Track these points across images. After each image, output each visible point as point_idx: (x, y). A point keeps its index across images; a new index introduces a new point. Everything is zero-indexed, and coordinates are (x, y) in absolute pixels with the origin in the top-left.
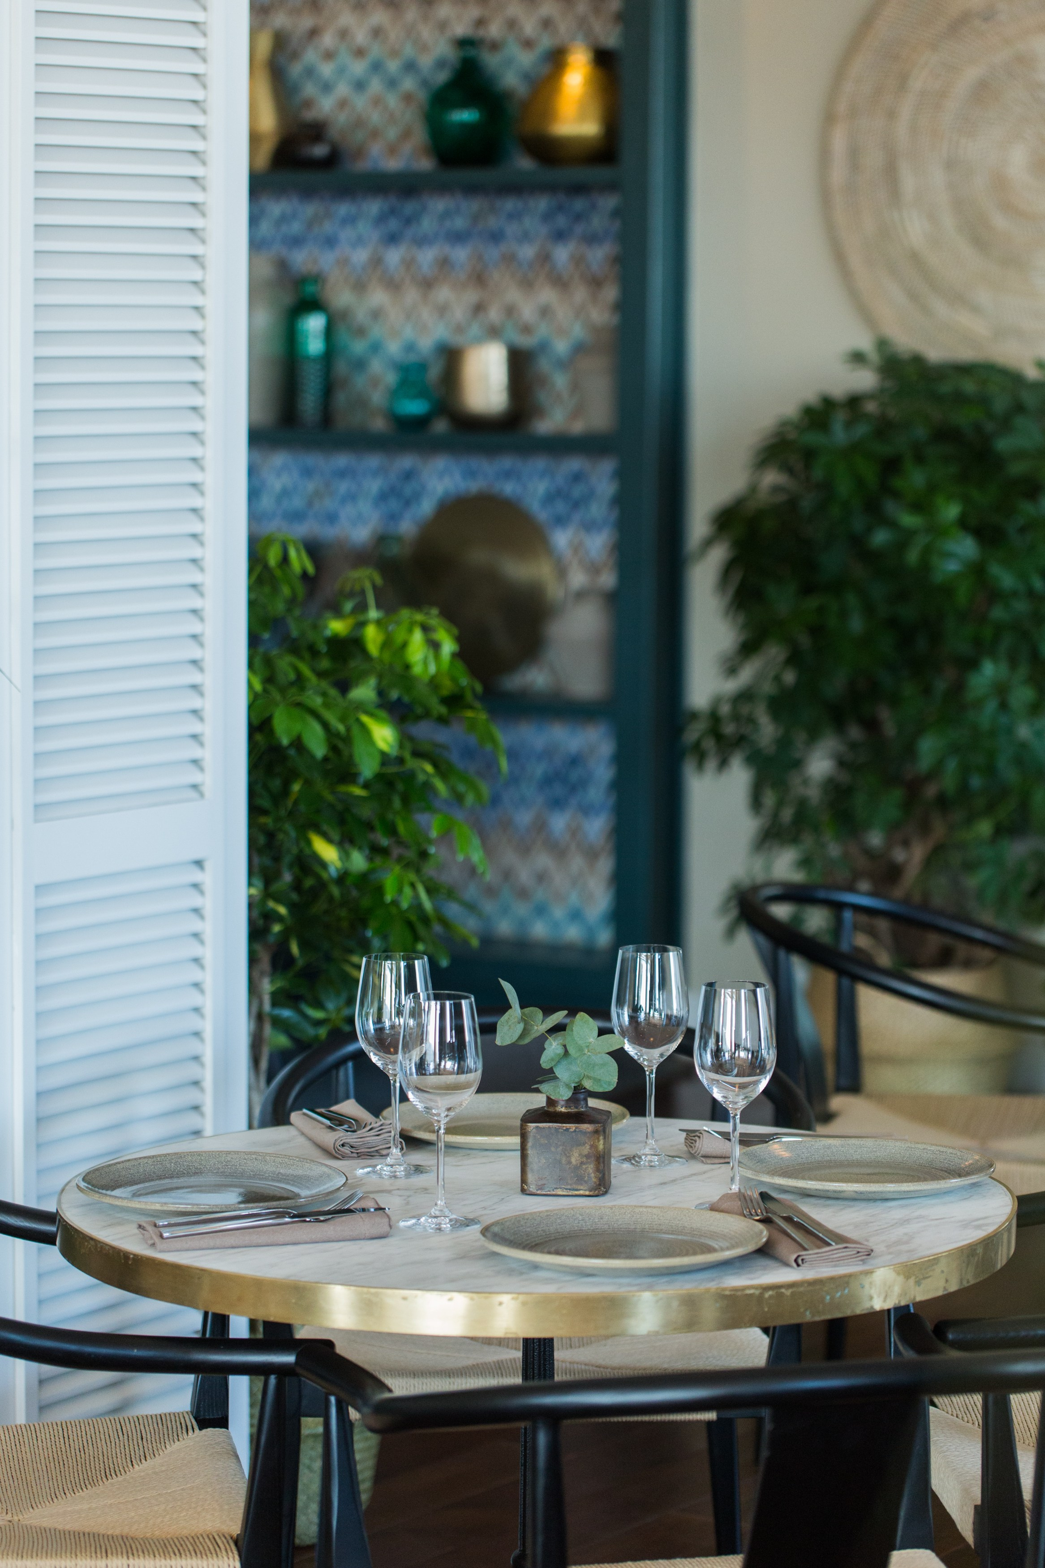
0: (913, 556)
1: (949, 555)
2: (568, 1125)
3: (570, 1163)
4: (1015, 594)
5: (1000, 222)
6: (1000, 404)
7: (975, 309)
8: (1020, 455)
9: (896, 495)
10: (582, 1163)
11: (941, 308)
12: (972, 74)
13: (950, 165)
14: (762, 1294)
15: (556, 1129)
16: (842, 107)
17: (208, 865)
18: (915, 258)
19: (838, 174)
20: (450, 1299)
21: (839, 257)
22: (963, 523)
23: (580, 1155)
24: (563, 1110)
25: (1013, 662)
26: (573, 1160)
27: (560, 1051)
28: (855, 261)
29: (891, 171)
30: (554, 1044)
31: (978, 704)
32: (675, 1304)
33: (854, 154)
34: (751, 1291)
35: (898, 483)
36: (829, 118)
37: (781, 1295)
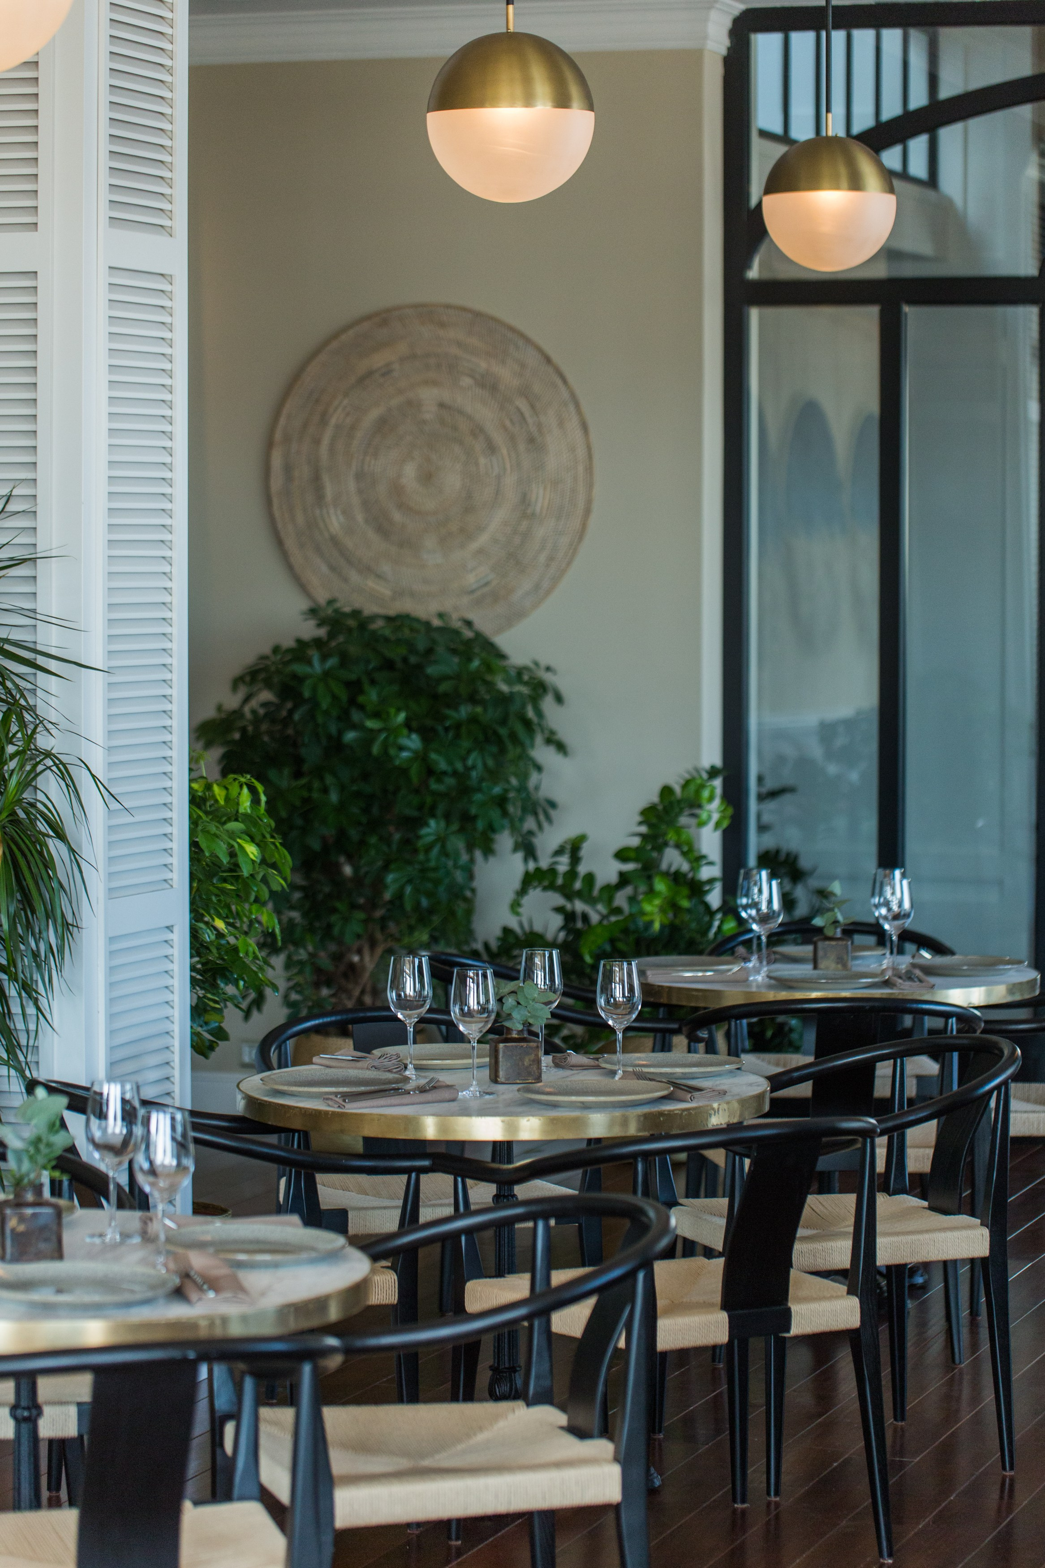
0: (376, 749)
1: (401, 748)
2: (522, 1044)
3: (524, 1065)
4: (445, 773)
5: (397, 516)
6: (421, 644)
7: (379, 577)
8: (445, 678)
9: (361, 708)
10: (530, 1065)
11: (354, 577)
12: (374, 414)
13: (360, 476)
14: (682, 1114)
15: (516, 1047)
16: (278, 436)
17: (176, 929)
18: (335, 541)
19: (277, 483)
20: (528, 1120)
21: (279, 542)
22: (408, 725)
23: (529, 1060)
24: (516, 1036)
25: (447, 817)
26: (526, 1063)
27: (515, 1003)
28: (290, 543)
29: (316, 479)
30: (510, 1000)
31: (428, 849)
32: (642, 1119)
33: (288, 469)
34: (677, 1112)
35: (361, 699)
36: (269, 444)
37: (690, 1114)
